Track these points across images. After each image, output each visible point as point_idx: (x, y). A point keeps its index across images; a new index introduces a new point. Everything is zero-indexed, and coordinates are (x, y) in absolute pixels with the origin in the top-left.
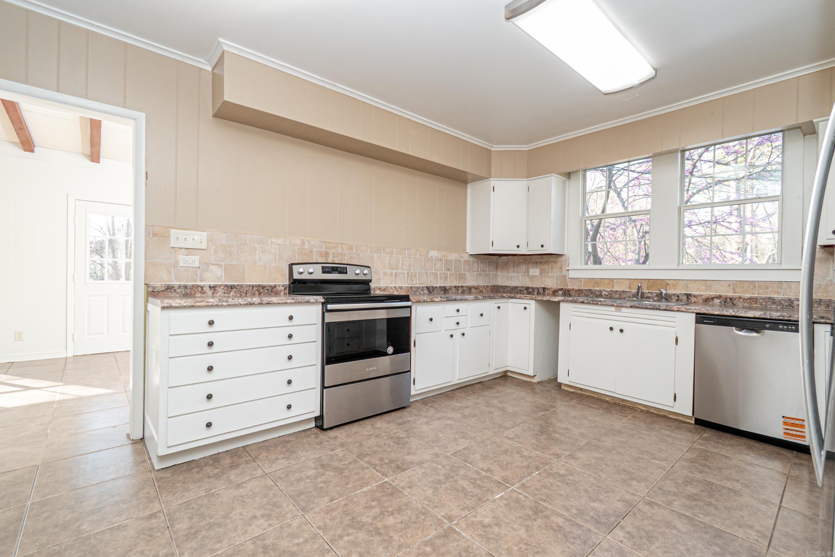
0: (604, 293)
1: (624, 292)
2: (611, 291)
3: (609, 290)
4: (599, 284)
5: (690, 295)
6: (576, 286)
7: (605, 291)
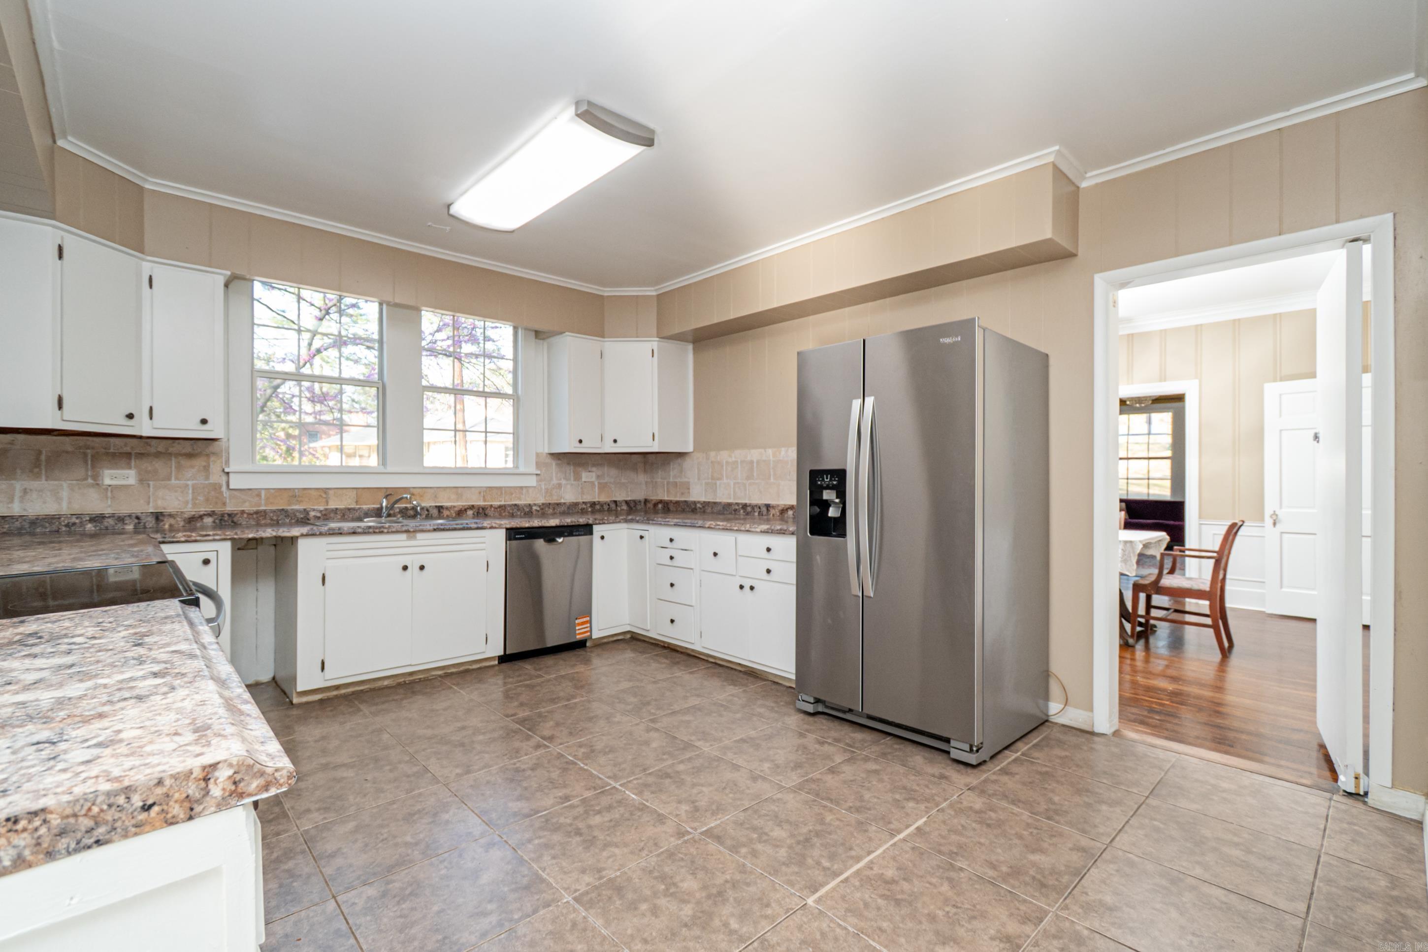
0: (312, 514)
1: (349, 509)
2: (326, 510)
3: (322, 508)
4: (299, 499)
5: (441, 507)
6: (247, 504)
7: (314, 510)
